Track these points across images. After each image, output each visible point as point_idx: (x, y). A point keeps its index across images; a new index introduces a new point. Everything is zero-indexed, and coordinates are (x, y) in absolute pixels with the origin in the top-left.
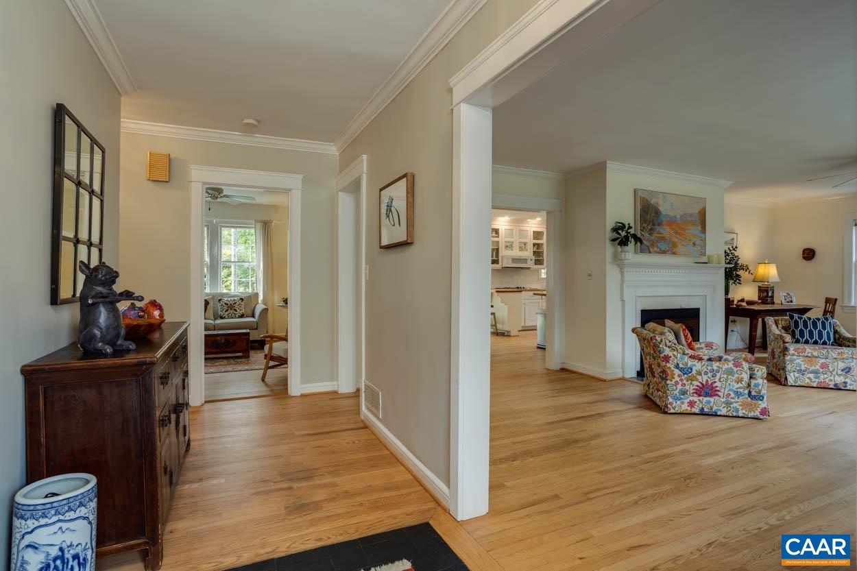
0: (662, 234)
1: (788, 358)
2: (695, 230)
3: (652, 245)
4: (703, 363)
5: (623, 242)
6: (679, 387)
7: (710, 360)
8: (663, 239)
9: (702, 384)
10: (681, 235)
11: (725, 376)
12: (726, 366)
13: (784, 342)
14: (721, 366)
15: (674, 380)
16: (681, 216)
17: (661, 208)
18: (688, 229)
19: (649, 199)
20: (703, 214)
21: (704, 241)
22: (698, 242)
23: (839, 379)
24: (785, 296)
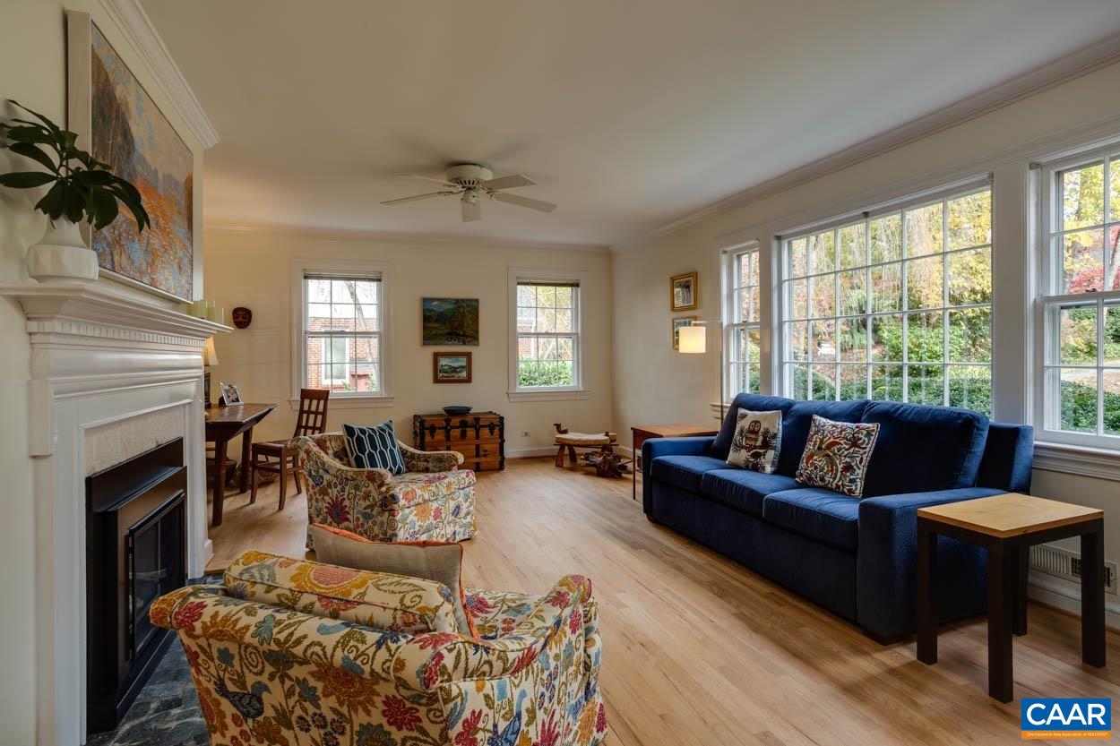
3: (119, 243)
13: (380, 485)
18: (173, 222)
20: (190, 192)
22: (184, 262)
23: (450, 530)
24: (226, 391)
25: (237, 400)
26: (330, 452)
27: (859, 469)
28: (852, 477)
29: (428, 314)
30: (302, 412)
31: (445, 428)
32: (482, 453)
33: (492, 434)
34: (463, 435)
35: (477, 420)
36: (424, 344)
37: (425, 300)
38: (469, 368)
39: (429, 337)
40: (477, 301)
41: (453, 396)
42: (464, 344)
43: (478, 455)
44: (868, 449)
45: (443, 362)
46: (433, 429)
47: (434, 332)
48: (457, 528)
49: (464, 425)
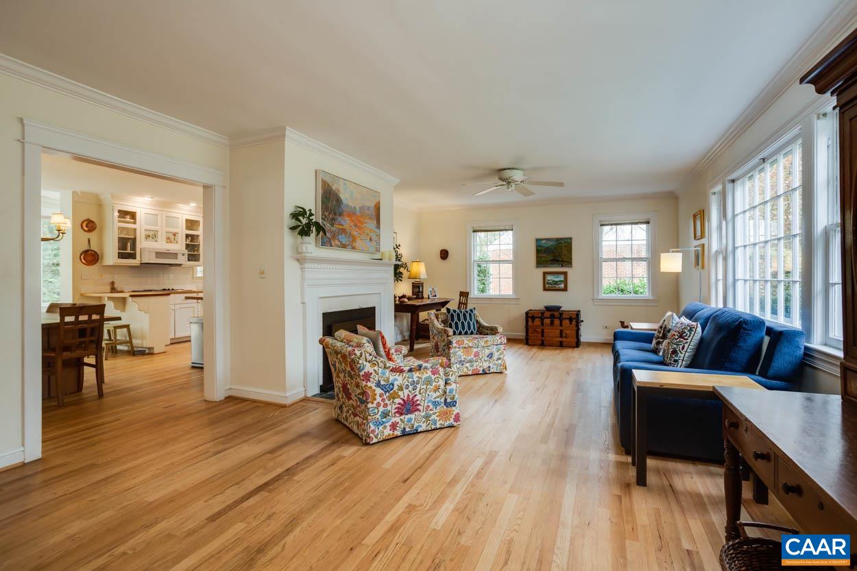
0: (342, 225)
1: (451, 351)
2: (371, 224)
3: (334, 237)
4: (405, 375)
5: (305, 232)
6: (381, 409)
7: (410, 370)
8: (344, 231)
9: (404, 400)
10: (359, 228)
11: (425, 387)
12: (425, 376)
13: (448, 336)
14: (420, 376)
15: (375, 402)
16: (360, 208)
17: (342, 196)
18: (366, 223)
19: (331, 184)
20: (377, 208)
21: (378, 236)
22: (374, 237)
23: (486, 365)
24: (431, 291)
25: (436, 296)
26: (440, 320)
27: (682, 353)
28: (676, 358)
29: (539, 248)
30: (460, 303)
31: (541, 318)
32: (564, 335)
33: (571, 324)
34: (552, 323)
35: (561, 314)
36: (537, 267)
37: (537, 240)
38: (565, 282)
39: (540, 263)
40: (571, 239)
41: (553, 299)
42: (562, 266)
43: (561, 336)
44: (689, 340)
45: (549, 278)
46: (533, 318)
47: (543, 259)
48: (491, 365)
49: (552, 317)
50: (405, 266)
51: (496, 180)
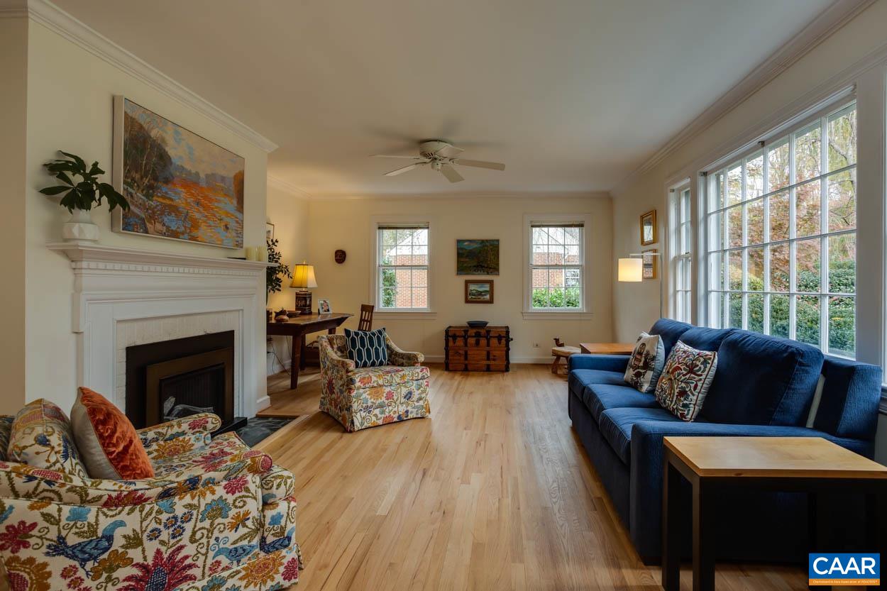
0: (172, 200)
1: (352, 394)
2: (229, 205)
3: (152, 218)
8: (174, 209)
10: (206, 208)
13: (348, 371)
16: (207, 176)
17: (171, 151)
18: (219, 201)
19: (145, 126)
20: (239, 181)
21: (240, 223)
22: (232, 224)
23: (402, 409)
24: (322, 304)
25: (328, 310)
26: (335, 346)
27: (693, 395)
28: (685, 402)
29: (461, 252)
30: (361, 320)
31: (464, 337)
32: (491, 357)
33: (500, 343)
34: (477, 343)
35: (488, 332)
36: (457, 274)
37: (459, 241)
38: (491, 292)
39: (461, 269)
40: (498, 241)
41: (478, 313)
42: (488, 274)
43: (488, 359)
44: (704, 377)
45: (472, 287)
46: (455, 337)
47: (465, 265)
48: (409, 408)
49: (478, 335)
50: (285, 270)
51: (415, 156)
